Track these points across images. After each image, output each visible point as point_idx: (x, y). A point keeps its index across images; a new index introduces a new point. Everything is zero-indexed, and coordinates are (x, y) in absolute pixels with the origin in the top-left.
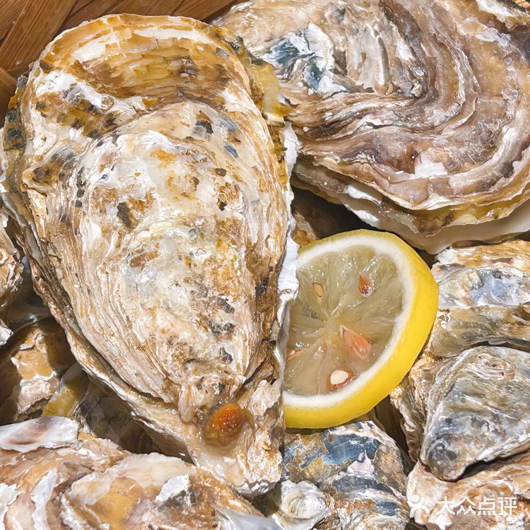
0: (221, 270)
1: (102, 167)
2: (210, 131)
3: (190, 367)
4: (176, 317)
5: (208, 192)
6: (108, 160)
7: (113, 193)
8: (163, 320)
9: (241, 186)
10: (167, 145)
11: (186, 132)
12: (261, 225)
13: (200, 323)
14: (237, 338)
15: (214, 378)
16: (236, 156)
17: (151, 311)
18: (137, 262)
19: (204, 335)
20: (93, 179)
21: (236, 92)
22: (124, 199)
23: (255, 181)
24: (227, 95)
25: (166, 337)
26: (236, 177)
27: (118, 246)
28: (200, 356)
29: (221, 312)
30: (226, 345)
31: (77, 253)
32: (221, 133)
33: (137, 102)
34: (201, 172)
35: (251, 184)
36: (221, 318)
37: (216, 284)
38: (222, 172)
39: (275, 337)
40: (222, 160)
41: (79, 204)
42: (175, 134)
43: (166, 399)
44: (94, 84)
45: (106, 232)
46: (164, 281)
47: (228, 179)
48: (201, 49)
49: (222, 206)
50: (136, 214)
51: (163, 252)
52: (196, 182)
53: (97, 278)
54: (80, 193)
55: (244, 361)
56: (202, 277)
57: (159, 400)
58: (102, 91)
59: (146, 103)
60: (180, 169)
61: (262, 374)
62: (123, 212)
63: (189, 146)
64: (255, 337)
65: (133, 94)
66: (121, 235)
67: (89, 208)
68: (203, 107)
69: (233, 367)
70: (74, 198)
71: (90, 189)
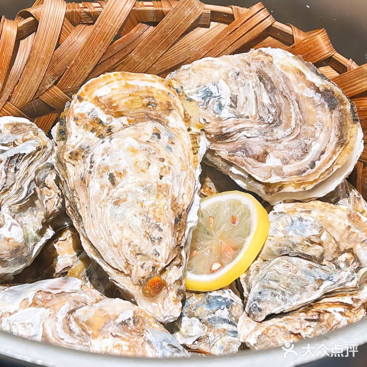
0: (157, 210)
1: (103, 154)
2: (159, 137)
3: (139, 257)
4: (133, 232)
5: (154, 170)
6: (106, 151)
7: (107, 168)
8: (127, 233)
9: (172, 167)
10: (136, 145)
11: (147, 138)
12: (180, 188)
13: (145, 236)
14: (163, 244)
15: (150, 264)
16: (171, 151)
17: (122, 228)
18: (116, 204)
19: (147, 242)
20: (98, 160)
21: (176, 117)
22: (112, 171)
23: (180, 165)
24: (170, 118)
25: (127, 242)
26: (170, 163)
27: (108, 195)
28: (144, 252)
29: (156, 231)
30: (157, 247)
31: (87, 197)
32: (165, 138)
33: (124, 120)
34: (152, 159)
35: (177, 166)
36: (156, 234)
37: (155, 217)
38: (163, 160)
39: (183, 245)
40: (164, 154)
41: (90, 172)
42: (141, 139)
43: (126, 272)
44: (103, 109)
45: (102, 187)
46: (129, 214)
47: (166, 163)
48: (160, 93)
49: (161, 177)
50: (117, 179)
51: (130, 199)
52: (149, 164)
53: (96, 210)
54: (91, 167)
55: (165, 256)
56: (148, 213)
57: (122, 272)
58: (108, 113)
59: (129, 121)
60: (141, 157)
61: (175, 263)
62: (112, 177)
63: (147, 146)
64: (173, 244)
65: (122, 116)
66: (109, 189)
67: (95, 174)
68: (157, 125)
69: (159, 259)
70: (88, 169)
71: (96, 165)
